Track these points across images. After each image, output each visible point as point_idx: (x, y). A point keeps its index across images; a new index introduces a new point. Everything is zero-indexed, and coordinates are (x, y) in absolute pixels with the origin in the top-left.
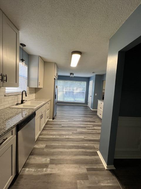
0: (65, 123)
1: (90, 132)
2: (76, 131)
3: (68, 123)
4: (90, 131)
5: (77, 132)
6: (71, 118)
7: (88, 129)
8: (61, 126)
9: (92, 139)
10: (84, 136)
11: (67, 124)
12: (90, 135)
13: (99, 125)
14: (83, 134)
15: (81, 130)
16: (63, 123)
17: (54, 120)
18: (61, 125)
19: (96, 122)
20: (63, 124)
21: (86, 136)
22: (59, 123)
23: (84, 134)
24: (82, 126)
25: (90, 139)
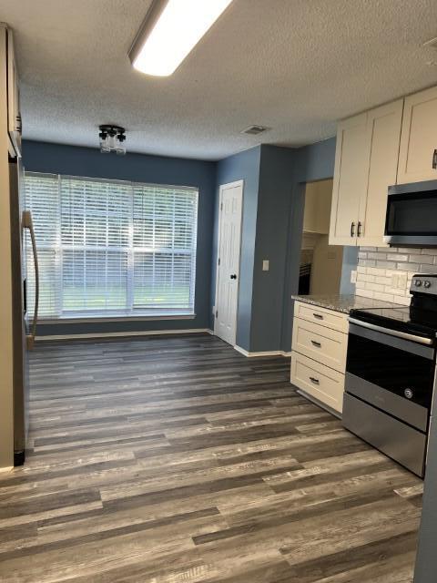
0: (115, 473)
1: (296, 508)
2: (216, 522)
3: (136, 469)
4: (295, 495)
5: (225, 525)
6: (144, 429)
7: (278, 489)
8: (98, 505)
9: (329, 548)
10: (280, 544)
11: (137, 478)
12: (308, 523)
13: (321, 444)
14: (263, 533)
15: (243, 499)
16: (104, 475)
17: (26, 470)
18: (91, 495)
19: (298, 428)
20: (109, 485)
21: (289, 542)
22: (73, 483)
23: (273, 530)
24: (234, 470)
25: (317, 554)
